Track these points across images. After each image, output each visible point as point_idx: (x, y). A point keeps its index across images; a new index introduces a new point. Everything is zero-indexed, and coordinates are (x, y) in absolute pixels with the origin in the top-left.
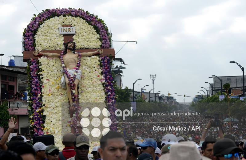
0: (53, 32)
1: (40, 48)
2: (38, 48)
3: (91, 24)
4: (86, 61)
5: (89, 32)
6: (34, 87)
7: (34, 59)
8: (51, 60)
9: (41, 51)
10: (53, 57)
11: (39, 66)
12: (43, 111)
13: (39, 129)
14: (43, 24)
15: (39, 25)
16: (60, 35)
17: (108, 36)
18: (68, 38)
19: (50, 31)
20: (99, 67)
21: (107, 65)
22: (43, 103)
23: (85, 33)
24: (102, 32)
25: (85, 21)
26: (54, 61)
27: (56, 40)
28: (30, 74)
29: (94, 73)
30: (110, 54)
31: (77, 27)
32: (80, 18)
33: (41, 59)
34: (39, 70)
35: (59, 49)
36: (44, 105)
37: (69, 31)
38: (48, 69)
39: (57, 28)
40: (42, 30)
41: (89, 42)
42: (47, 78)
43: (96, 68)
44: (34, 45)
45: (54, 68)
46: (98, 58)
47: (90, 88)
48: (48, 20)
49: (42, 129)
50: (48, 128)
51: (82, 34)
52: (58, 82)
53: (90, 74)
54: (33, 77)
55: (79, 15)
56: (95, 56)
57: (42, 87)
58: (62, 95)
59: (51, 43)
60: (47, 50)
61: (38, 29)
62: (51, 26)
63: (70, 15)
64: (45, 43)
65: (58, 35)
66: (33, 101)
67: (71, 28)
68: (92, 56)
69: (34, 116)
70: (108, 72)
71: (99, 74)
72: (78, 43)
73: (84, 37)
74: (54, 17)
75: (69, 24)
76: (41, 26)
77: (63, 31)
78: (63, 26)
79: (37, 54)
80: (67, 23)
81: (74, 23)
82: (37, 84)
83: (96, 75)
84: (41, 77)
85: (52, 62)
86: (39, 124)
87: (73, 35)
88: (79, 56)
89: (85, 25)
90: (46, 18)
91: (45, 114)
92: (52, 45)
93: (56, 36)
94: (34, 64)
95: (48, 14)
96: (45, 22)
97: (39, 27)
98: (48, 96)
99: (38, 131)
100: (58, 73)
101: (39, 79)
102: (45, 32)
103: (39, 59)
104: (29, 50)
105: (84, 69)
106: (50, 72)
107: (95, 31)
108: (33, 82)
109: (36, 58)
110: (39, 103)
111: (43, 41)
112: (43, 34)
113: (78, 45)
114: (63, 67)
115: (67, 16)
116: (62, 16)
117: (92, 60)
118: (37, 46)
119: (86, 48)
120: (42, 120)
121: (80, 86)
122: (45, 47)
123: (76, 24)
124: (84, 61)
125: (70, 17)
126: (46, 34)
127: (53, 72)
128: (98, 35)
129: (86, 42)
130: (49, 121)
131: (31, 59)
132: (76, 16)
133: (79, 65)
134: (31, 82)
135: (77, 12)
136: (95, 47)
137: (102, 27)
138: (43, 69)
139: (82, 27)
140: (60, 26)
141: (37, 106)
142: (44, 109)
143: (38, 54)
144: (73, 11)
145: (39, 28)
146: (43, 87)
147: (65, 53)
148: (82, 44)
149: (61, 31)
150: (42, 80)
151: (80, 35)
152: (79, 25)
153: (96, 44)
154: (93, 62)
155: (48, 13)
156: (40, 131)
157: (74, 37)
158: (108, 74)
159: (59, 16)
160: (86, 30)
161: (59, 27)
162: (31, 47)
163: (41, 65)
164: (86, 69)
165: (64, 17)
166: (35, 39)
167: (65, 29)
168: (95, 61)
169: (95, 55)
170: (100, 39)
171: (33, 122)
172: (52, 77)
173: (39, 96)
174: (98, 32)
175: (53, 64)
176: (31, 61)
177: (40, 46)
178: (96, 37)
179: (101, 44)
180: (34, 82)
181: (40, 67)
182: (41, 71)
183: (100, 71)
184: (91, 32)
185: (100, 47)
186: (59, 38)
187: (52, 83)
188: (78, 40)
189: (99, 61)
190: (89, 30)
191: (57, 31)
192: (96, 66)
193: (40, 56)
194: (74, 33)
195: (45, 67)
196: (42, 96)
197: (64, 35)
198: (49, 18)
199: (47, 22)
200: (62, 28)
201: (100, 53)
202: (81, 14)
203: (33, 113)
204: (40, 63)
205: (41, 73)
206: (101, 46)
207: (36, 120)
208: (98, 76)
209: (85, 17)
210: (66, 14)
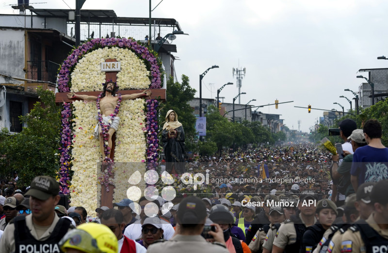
0: (94, 69)
1: (76, 89)
2: (74, 89)
3: (141, 58)
4: (129, 106)
5: (137, 68)
6: (64, 137)
7: (68, 103)
8: (87, 104)
9: (77, 93)
10: (89, 100)
11: (72, 112)
12: (71, 165)
13: (65, 186)
14: (83, 58)
15: (78, 59)
16: (102, 72)
17: (161, 72)
18: (111, 76)
19: (91, 67)
20: (143, 113)
21: (153, 110)
22: (73, 156)
23: (132, 70)
24: (154, 67)
25: (134, 53)
26: (91, 105)
27: (96, 79)
28: (61, 121)
29: (136, 119)
30: (160, 96)
31: (124, 62)
32: (129, 49)
33: (76, 103)
34: (72, 116)
35: (98, 90)
36: (73, 158)
37: (113, 67)
38: (83, 115)
39: (99, 63)
40: (81, 66)
41: (136, 80)
42: (80, 126)
43: (139, 114)
44: (69, 85)
45: (90, 113)
46: (143, 101)
47: (129, 139)
48: (90, 53)
49: (68, 186)
50: (75, 185)
51: (129, 70)
52: (92, 131)
53: (131, 121)
54: (64, 125)
55: (128, 45)
56: (140, 99)
57: (73, 137)
58: (96, 147)
59: (89, 82)
60: (85, 91)
61: (76, 64)
62: (91, 60)
63: (117, 46)
64: (82, 82)
65: (99, 72)
66: (61, 153)
67: (116, 63)
68: (137, 99)
69: (61, 171)
70: (153, 119)
71: (142, 122)
72: (122, 82)
73: (130, 75)
74: (97, 49)
75: (114, 57)
76: (80, 61)
77: (105, 67)
78: (106, 61)
79: (71, 97)
80: (112, 56)
81: (120, 57)
82: (68, 134)
83: (138, 123)
84: (73, 124)
85: (88, 106)
86: (65, 181)
87: (117, 72)
88: (120, 99)
89: (134, 59)
90: (88, 50)
91: (73, 169)
92: (91, 85)
93: (97, 73)
94: (67, 108)
95: (90, 46)
96: (85, 55)
97: (78, 62)
98: (79, 148)
99: (64, 189)
100: (94, 120)
101: (71, 127)
102: (84, 68)
103: (73, 103)
104: (63, 92)
105: (124, 115)
106: (84, 118)
107: (145, 66)
108: (63, 131)
109: (71, 101)
110: (68, 156)
111: (80, 80)
112: (81, 71)
113: (122, 85)
114: (99, 113)
115: (113, 48)
116: (106, 48)
117: (136, 104)
118: (73, 86)
119: (131, 89)
120: (69, 176)
121: (117, 136)
122: (82, 88)
123: (123, 58)
124: (126, 105)
125: (117, 48)
126: (85, 72)
127: (88, 119)
128: (148, 72)
129: (132, 80)
130: (76, 178)
131: (64, 103)
132: (124, 47)
133: (117, 111)
134: (62, 130)
135: (126, 42)
136: (142, 87)
137: (154, 61)
138: (76, 115)
139: (129, 61)
140: (103, 60)
141: (66, 160)
142: (73, 163)
143: (73, 96)
144: (121, 41)
145: (78, 64)
146: (75, 136)
147: (103, 95)
148: (127, 83)
149: (103, 67)
150: (74, 128)
151: (126, 72)
152: (126, 59)
153: (143, 83)
154: (137, 107)
155: (91, 43)
156: (66, 188)
157: (118, 75)
158: (153, 121)
159: (103, 47)
160: (135, 65)
161: (101, 62)
162: (66, 87)
163: (75, 110)
164: (128, 115)
165: (109, 48)
166: (72, 77)
167: (108, 65)
168: (139, 105)
169: (141, 97)
170: (150, 78)
171: (59, 178)
172: (86, 125)
173: (69, 147)
174: (148, 68)
175: (88, 108)
176: (64, 105)
177: (76, 85)
178: (145, 74)
179: (150, 84)
180: (65, 131)
181: (74, 112)
182: (75, 117)
183: (144, 117)
184: (140, 68)
185: (148, 87)
186: (100, 76)
187: (85, 132)
188: (123, 79)
189: (144, 105)
190: (137, 66)
191: (99, 67)
192: (140, 111)
193: (75, 99)
194: (119, 69)
195: (80, 113)
196: (72, 148)
197: (107, 72)
198: (91, 51)
199: (89, 55)
200: (105, 63)
201: (147, 95)
202: (131, 45)
203: (60, 168)
204: (74, 107)
205: (74, 120)
206: (150, 86)
207: (63, 177)
208: (141, 124)
209: (136, 48)
210: (113, 44)
